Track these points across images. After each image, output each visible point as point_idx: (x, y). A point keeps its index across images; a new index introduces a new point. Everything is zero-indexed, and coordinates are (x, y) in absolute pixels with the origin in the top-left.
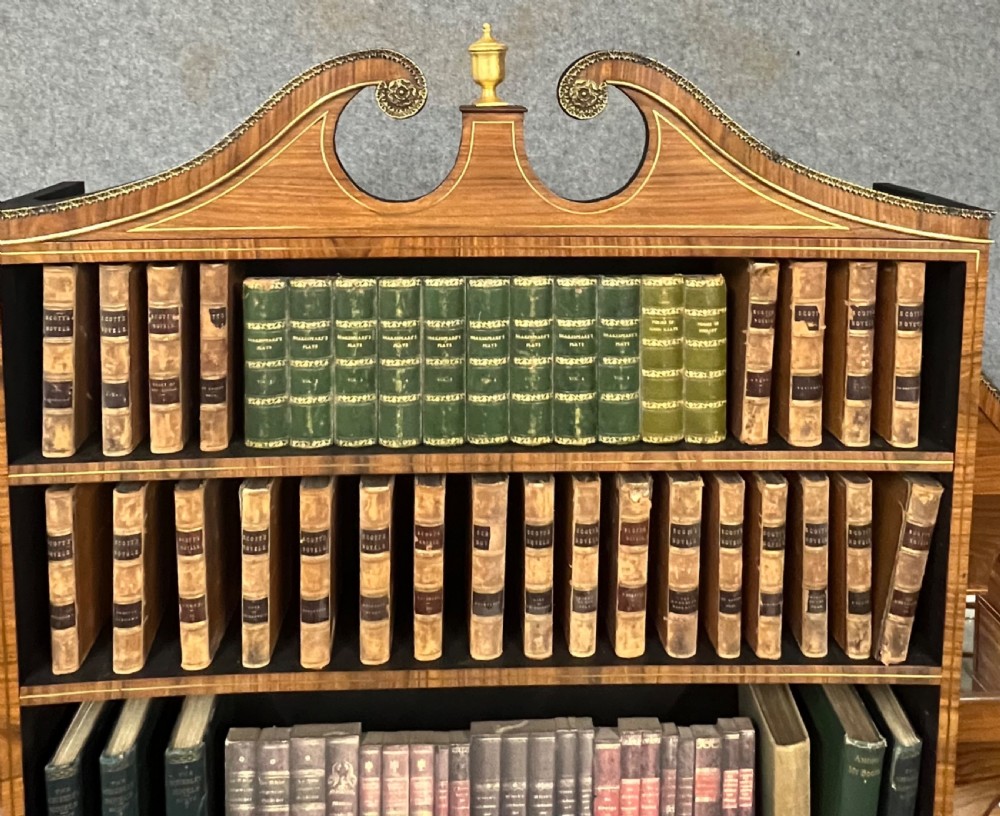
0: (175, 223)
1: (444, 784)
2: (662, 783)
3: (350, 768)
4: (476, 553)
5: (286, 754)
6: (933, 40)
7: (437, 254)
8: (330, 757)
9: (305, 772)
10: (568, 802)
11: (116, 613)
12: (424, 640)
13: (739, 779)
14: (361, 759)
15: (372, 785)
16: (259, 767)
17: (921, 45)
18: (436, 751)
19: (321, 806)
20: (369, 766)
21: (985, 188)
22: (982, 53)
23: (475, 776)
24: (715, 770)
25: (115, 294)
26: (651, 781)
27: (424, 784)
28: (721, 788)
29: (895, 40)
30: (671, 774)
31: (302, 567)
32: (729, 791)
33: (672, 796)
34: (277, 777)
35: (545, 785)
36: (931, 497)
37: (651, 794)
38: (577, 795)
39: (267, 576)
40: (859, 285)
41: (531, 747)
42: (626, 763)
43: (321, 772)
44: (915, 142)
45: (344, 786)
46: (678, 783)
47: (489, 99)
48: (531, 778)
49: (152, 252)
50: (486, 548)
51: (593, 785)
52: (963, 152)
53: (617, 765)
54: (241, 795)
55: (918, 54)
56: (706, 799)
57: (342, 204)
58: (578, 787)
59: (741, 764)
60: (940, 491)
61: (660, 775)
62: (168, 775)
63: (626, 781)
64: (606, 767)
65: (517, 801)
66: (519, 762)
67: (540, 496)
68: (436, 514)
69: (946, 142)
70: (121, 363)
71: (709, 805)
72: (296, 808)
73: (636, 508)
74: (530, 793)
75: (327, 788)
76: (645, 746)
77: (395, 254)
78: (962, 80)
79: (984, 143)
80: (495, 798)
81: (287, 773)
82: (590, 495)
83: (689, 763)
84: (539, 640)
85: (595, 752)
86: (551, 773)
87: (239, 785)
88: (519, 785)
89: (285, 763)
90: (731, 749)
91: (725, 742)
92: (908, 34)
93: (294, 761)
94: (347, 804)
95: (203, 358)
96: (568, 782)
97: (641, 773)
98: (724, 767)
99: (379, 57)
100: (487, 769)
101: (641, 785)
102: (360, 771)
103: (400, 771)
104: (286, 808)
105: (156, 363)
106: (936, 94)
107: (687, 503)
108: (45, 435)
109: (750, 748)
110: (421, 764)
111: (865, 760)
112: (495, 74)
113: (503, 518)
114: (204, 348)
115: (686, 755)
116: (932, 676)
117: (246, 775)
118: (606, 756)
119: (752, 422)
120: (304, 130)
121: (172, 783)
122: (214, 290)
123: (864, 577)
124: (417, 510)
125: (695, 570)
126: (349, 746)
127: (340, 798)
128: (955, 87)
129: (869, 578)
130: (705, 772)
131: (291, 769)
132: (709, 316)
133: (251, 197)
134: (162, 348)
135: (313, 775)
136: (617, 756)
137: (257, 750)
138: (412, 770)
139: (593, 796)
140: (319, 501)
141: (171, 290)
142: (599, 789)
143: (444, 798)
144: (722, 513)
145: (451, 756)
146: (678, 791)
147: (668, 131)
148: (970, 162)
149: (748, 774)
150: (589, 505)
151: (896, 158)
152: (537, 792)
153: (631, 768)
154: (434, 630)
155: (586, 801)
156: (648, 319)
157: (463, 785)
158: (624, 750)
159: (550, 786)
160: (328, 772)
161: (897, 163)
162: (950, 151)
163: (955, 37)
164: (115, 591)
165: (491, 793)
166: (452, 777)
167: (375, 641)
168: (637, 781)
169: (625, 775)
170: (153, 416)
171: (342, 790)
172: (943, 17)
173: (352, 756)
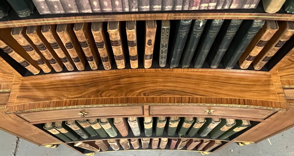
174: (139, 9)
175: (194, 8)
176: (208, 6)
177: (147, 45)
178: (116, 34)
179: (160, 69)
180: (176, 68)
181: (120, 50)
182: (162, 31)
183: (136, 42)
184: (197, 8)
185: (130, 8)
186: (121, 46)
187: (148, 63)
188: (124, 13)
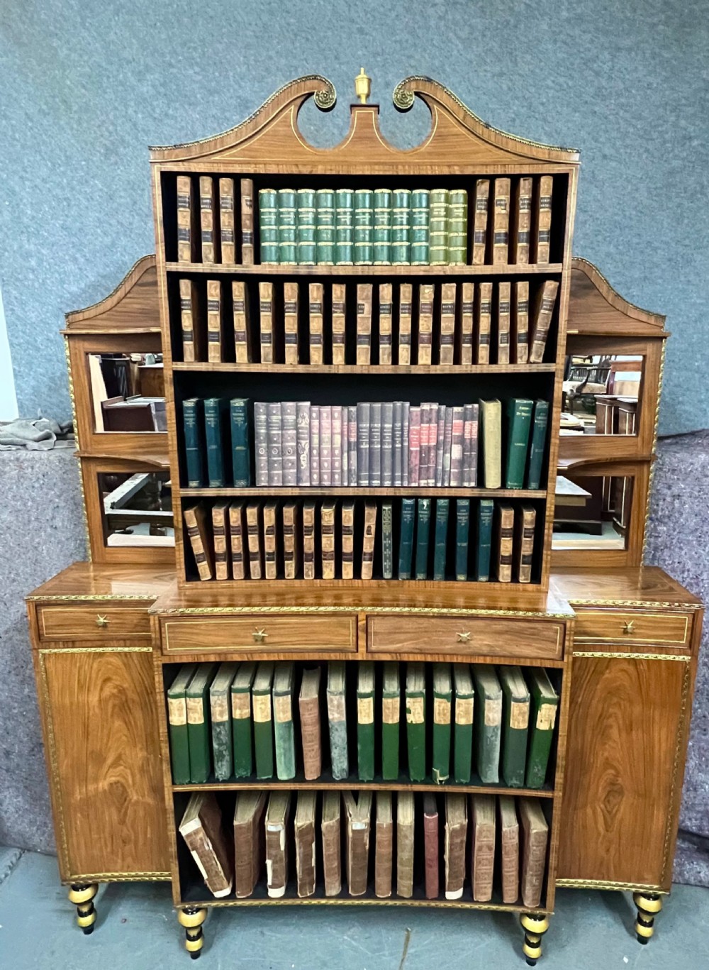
0: (230, 156)
1: (346, 423)
2: (438, 426)
3: (306, 415)
4: (359, 316)
5: (279, 409)
6: (613, 148)
7: (341, 173)
8: (298, 410)
9: (288, 417)
10: (398, 433)
11: (209, 335)
12: (337, 355)
13: (471, 425)
14: (311, 412)
15: (316, 423)
16: (268, 414)
17: (607, 151)
18: (342, 409)
19: (295, 432)
20: (314, 415)
21: (639, 235)
22: (640, 155)
23: (359, 420)
24: (461, 421)
25: (206, 189)
26: (434, 425)
27: (337, 424)
28: (464, 429)
29: (592, 149)
30: (442, 423)
31: (286, 319)
32: (467, 430)
33: (442, 432)
34: (276, 419)
35: (388, 426)
36: (553, 286)
37: (434, 431)
38: (402, 430)
39: (271, 323)
40: (524, 188)
41: (382, 409)
42: (423, 418)
43: (294, 417)
44: (602, 207)
45: (304, 423)
46: (445, 426)
47: (363, 101)
48: (383, 422)
49: (222, 170)
50: (363, 313)
51: (409, 427)
52: (627, 214)
53: (419, 419)
54: (261, 426)
55: (605, 157)
56: (457, 434)
57: (301, 149)
58: (402, 426)
59: (472, 419)
60: (558, 284)
61: (438, 423)
62: (232, 410)
63: (422, 425)
64: (414, 418)
65: (377, 432)
66: (377, 417)
67: (386, 289)
68: (341, 297)
69: (618, 207)
70: (209, 221)
71: (458, 436)
72: (284, 432)
73: (427, 296)
74: (382, 429)
75: (297, 424)
76: (431, 410)
77: (323, 173)
78: (629, 172)
79: (640, 208)
80: (367, 430)
81: (280, 417)
82: (408, 289)
83: (450, 418)
84: (386, 357)
85: (410, 412)
86: (391, 421)
87: (261, 422)
88: (378, 425)
89: (279, 413)
90: (468, 412)
91: (466, 409)
92: (599, 145)
93: (283, 412)
94: (306, 431)
95: (243, 223)
96: (398, 425)
97: (429, 421)
98: (465, 420)
99: (315, 79)
100: (364, 418)
101: (429, 427)
102: (310, 417)
103: (327, 417)
104: (280, 432)
105: (224, 222)
106: (613, 180)
107: (449, 293)
108: (180, 253)
109: (476, 411)
110: (336, 415)
111: (523, 408)
112: (366, 91)
113: (370, 301)
114: (243, 217)
115: (449, 414)
116: (551, 367)
117: (263, 417)
118: (414, 414)
119: (477, 254)
120: (284, 114)
121: (234, 414)
122: (247, 191)
123: (525, 325)
124: (334, 296)
125: (452, 325)
126: (306, 406)
127: (302, 428)
128: (625, 176)
129: (527, 327)
130: (457, 422)
131: (282, 415)
132: (459, 207)
133: (262, 145)
134: (226, 215)
135: (291, 418)
136: (419, 413)
137: (267, 407)
138: (332, 417)
139: (409, 432)
140: (292, 289)
141: (230, 189)
142: (411, 428)
143: (346, 430)
144: (464, 297)
145: (349, 412)
146: (445, 430)
147: (440, 114)
148: (631, 219)
149: (476, 423)
150: (407, 295)
151: (591, 216)
152: (384, 428)
153: (425, 419)
154: (341, 351)
155: (406, 433)
156: (433, 208)
157: (354, 424)
158: (422, 411)
159: (391, 426)
160: (297, 417)
161: (591, 220)
162: (620, 213)
163: (627, 147)
164: (209, 326)
165: (365, 428)
166: (349, 421)
167: (316, 353)
168: (427, 425)
169: (422, 422)
170: (223, 247)
171: (303, 425)
172: (619, 135)
173: (307, 410)
174: (358, 483)
175: (413, 485)
176: (428, 483)
177: (365, 535)
178: (330, 515)
179: (384, 581)
180: (407, 579)
181: (331, 541)
182: (384, 513)
183: (352, 529)
184: (417, 485)
185: (349, 483)
186: (333, 535)
187: (367, 567)
188: (342, 487)
